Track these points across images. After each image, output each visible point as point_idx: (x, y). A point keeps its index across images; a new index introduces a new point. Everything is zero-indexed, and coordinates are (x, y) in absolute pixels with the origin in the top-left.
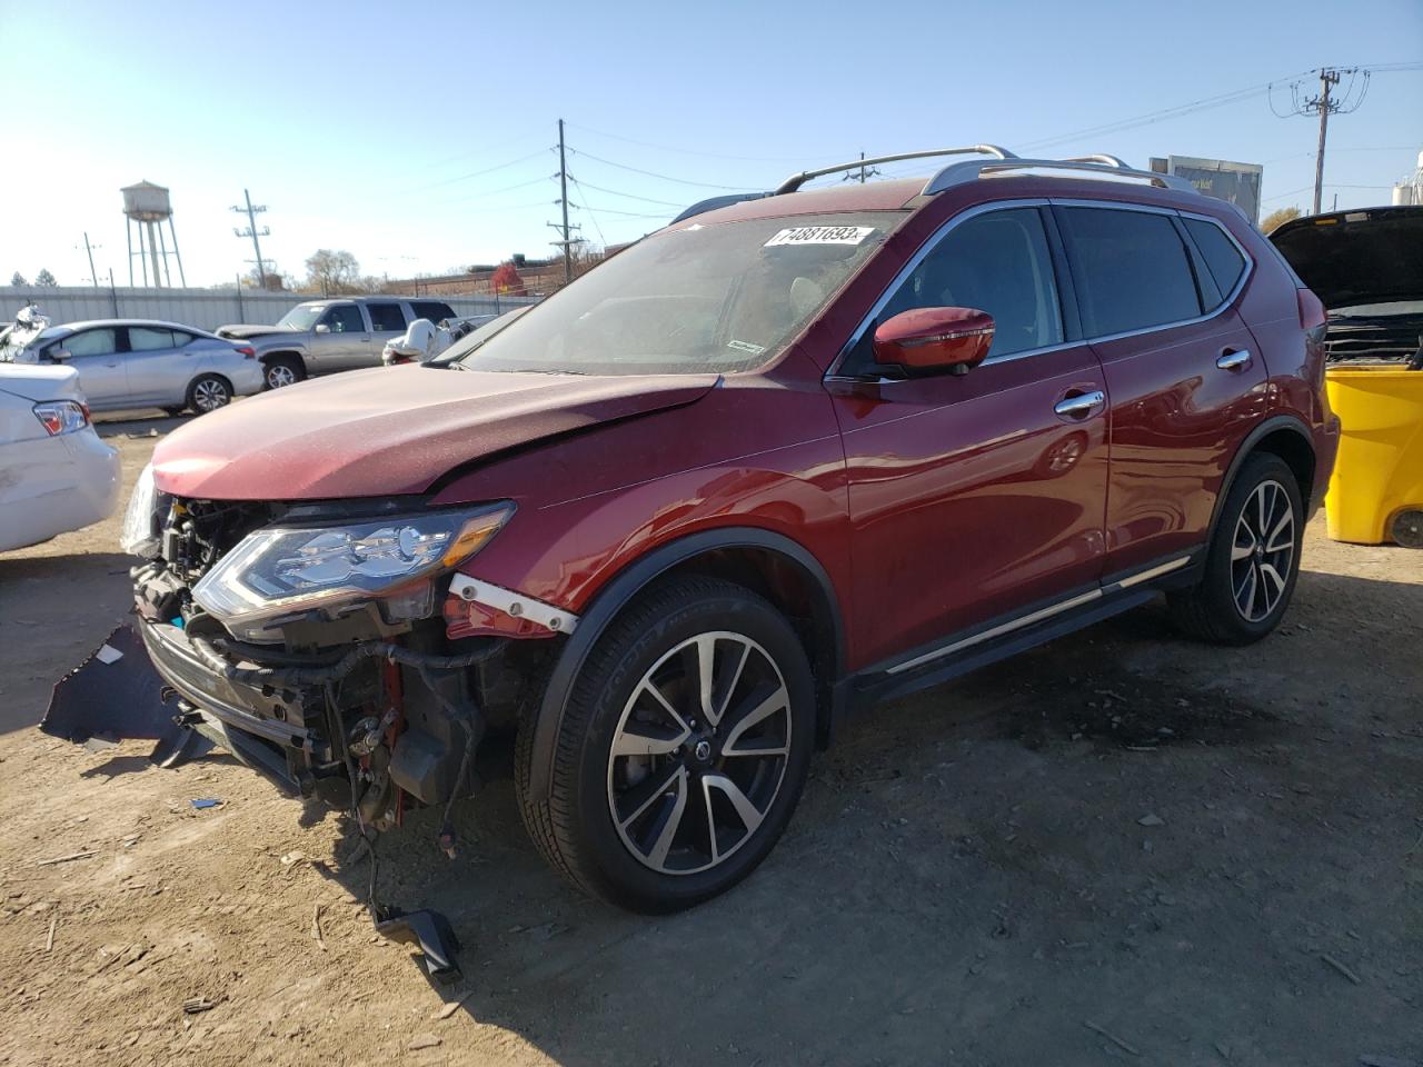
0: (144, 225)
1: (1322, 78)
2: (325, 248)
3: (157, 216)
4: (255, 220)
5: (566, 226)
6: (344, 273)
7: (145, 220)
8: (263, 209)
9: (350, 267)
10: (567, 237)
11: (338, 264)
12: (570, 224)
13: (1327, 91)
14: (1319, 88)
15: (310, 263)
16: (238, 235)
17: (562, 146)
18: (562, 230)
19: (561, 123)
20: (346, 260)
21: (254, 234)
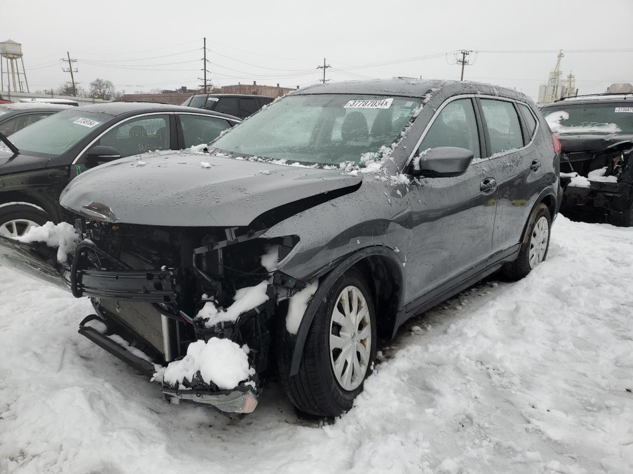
0: (9, 60)
1: (462, 53)
2: (100, 78)
3: (15, 56)
4: (71, 65)
5: (205, 79)
6: (107, 90)
7: (10, 58)
8: (75, 61)
9: (111, 88)
10: (205, 83)
11: (105, 86)
12: (207, 79)
13: (464, 58)
14: (461, 57)
15: (93, 84)
16: (64, 71)
17: (205, 48)
18: (204, 81)
19: (205, 39)
20: (108, 85)
21: (71, 71)
